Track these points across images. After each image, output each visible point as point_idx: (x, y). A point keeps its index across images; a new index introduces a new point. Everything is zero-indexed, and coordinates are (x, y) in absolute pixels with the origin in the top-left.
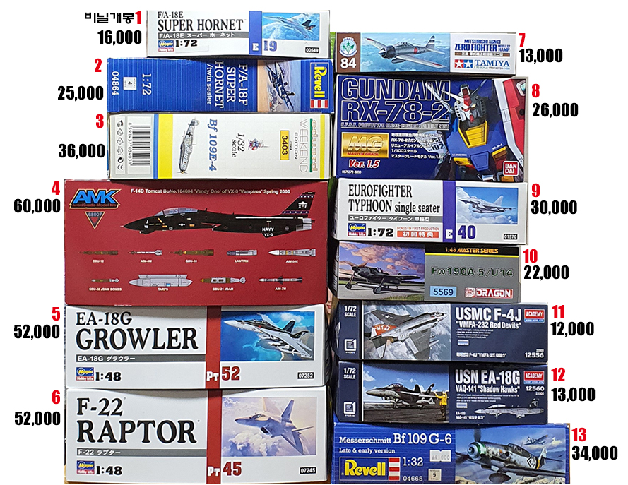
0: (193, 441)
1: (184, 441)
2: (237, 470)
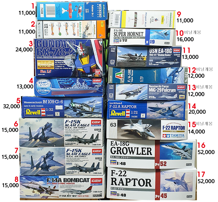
0: (150, 186)
1: (148, 186)
2: (165, 196)
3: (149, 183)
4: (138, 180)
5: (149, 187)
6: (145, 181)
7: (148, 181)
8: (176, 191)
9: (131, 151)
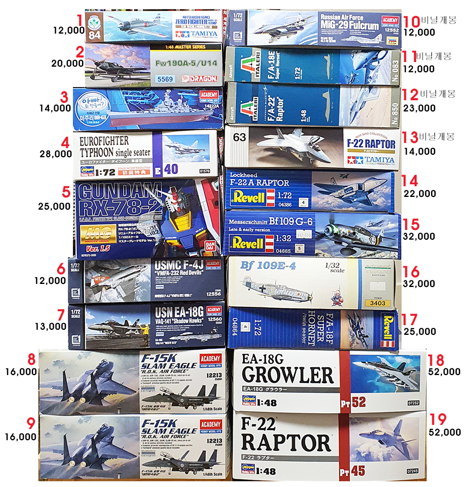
0: (328, 450)
1: (322, 450)
2: (362, 472)
3: (325, 443)
4: (301, 438)
5: (324, 453)
6: (317, 439)
7: (324, 439)
8: (385, 460)
9: (287, 376)
